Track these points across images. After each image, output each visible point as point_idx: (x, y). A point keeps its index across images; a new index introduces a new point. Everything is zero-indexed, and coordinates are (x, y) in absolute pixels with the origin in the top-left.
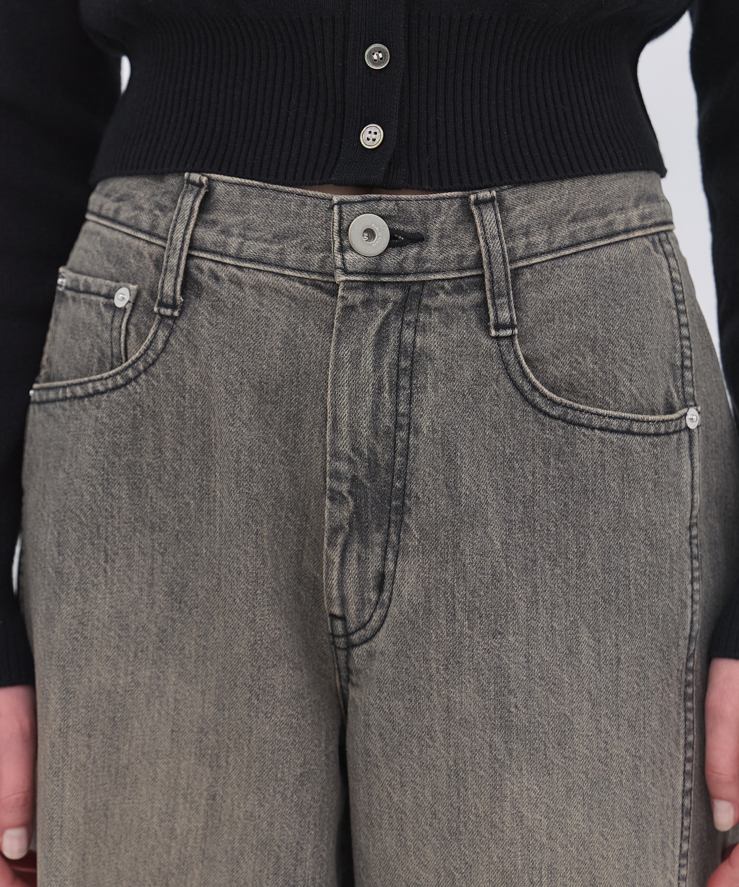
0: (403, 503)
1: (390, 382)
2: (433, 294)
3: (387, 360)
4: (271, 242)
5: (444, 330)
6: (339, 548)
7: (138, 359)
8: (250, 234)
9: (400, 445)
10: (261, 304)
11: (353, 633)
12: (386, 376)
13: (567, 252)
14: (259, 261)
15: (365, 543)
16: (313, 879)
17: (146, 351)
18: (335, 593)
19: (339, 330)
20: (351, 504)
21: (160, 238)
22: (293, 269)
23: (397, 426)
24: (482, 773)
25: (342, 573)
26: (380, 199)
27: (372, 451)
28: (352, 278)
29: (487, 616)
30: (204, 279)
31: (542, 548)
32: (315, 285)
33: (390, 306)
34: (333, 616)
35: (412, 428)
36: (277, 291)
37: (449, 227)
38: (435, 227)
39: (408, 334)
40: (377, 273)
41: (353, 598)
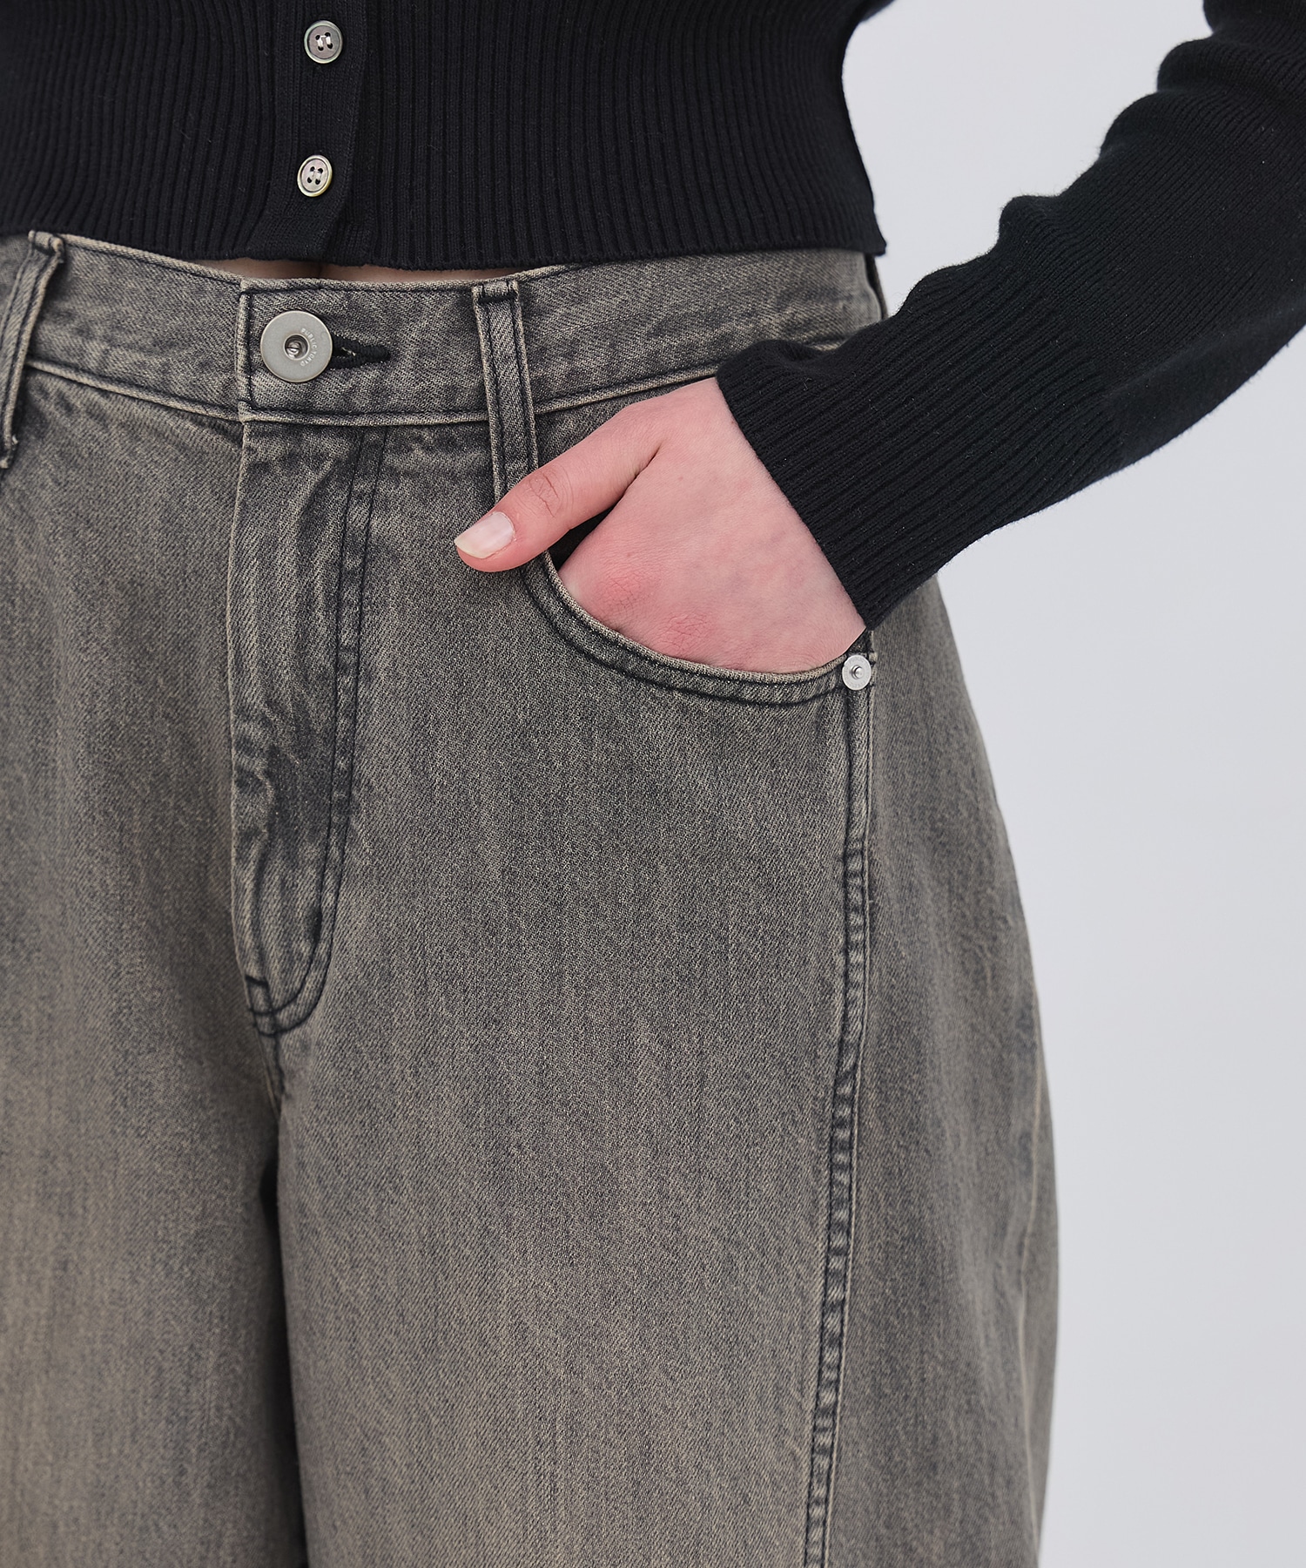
0: (350, 794)
1: (327, 593)
2: (403, 448)
3: (322, 556)
4: (150, 352)
5: (420, 510)
6: (252, 867)
8: (119, 336)
9: (344, 698)
10: (132, 453)
11: (280, 1009)
12: (319, 585)
13: (641, 387)
14: (132, 384)
15: (292, 860)
16: (218, 1409)
18: (249, 940)
19: (243, 503)
20: (270, 793)
22: (182, 399)
23: (339, 667)
24: (467, 1251)
25: (256, 908)
26: (320, 287)
27: (300, 706)
28: (263, 417)
29: (477, 990)
30: (49, 408)
31: (573, 884)
32: (215, 426)
33: (327, 465)
34: (249, 979)
35: (362, 673)
36: (159, 435)
37: (435, 339)
38: (411, 334)
39: (358, 513)
40: (307, 409)
41: (274, 953)
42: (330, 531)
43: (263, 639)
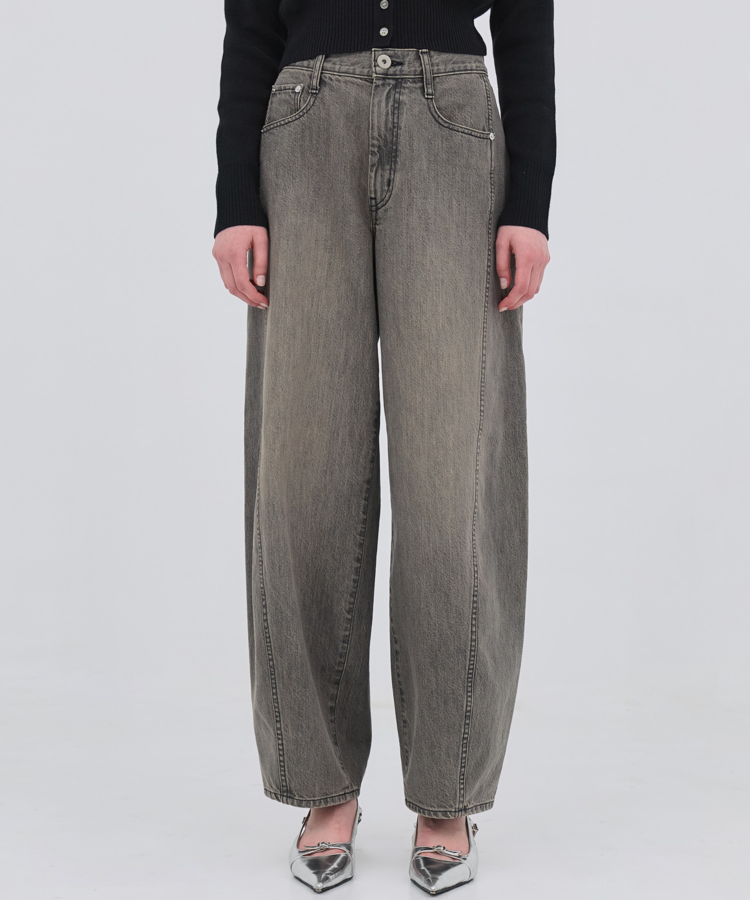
0: (396, 154)
1: (391, 112)
2: (406, 83)
3: (390, 104)
4: (350, 66)
5: (410, 95)
6: (374, 172)
7: (304, 109)
8: (343, 64)
9: (395, 133)
10: (347, 88)
11: (378, 204)
12: (390, 110)
13: (451, 74)
14: (346, 73)
15: (383, 169)
16: (364, 292)
17: (306, 106)
18: (373, 189)
19: (374, 94)
20: (378, 156)
21: (311, 68)
22: (358, 75)
23: (394, 127)
25: (375, 181)
26: (388, 50)
27: (385, 136)
28: (378, 76)
30: (327, 80)
31: (440, 171)
32: (365, 80)
33: (391, 86)
34: (371, 198)
35: (399, 128)
36: (352, 83)
37: (412, 61)
38: (407, 59)
39: (397, 96)
40: (387, 75)
41: (379, 190)
42: (392, 99)
43: (378, 122)
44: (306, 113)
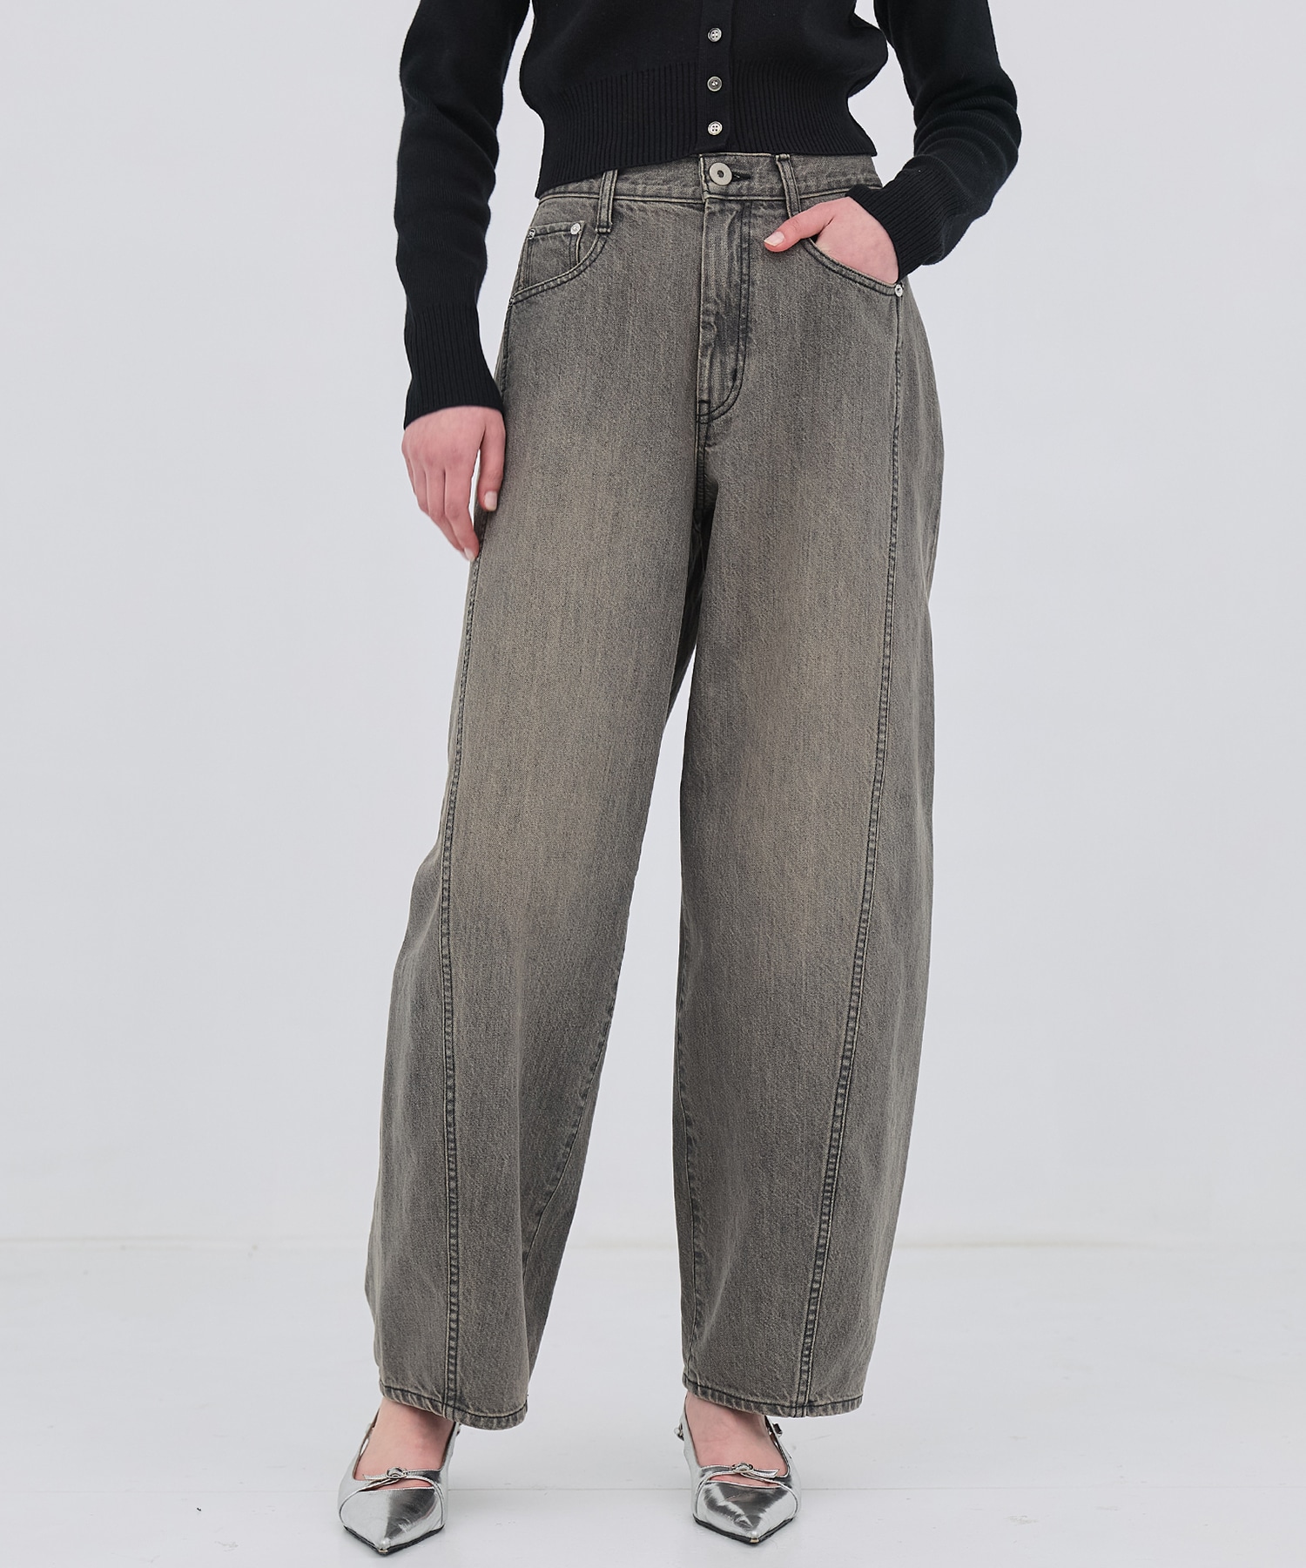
0: (747, 326)
1: (737, 256)
2: (757, 208)
3: (735, 243)
4: (662, 185)
6: (709, 357)
7: (586, 259)
8: (649, 182)
9: (743, 292)
10: (658, 220)
11: (714, 411)
12: (734, 253)
13: (827, 193)
14: (656, 196)
15: (724, 353)
17: (590, 254)
18: (706, 385)
19: (707, 227)
20: (716, 330)
21: (595, 194)
22: (677, 198)
23: (742, 281)
25: (710, 373)
26: (726, 155)
27: (727, 296)
28: (713, 196)
30: (624, 210)
32: (691, 205)
33: (735, 213)
34: (702, 402)
35: (751, 282)
36: (666, 211)
37: (765, 173)
38: (757, 170)
39: (745, 229)
40: (726, 194)
41: (717, 386)
42: (736, 236)
43: (717, 272)
44: (590, 265)
